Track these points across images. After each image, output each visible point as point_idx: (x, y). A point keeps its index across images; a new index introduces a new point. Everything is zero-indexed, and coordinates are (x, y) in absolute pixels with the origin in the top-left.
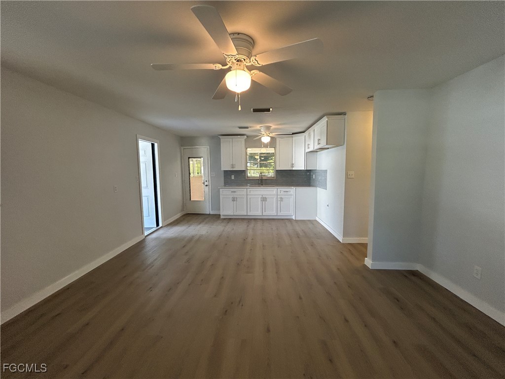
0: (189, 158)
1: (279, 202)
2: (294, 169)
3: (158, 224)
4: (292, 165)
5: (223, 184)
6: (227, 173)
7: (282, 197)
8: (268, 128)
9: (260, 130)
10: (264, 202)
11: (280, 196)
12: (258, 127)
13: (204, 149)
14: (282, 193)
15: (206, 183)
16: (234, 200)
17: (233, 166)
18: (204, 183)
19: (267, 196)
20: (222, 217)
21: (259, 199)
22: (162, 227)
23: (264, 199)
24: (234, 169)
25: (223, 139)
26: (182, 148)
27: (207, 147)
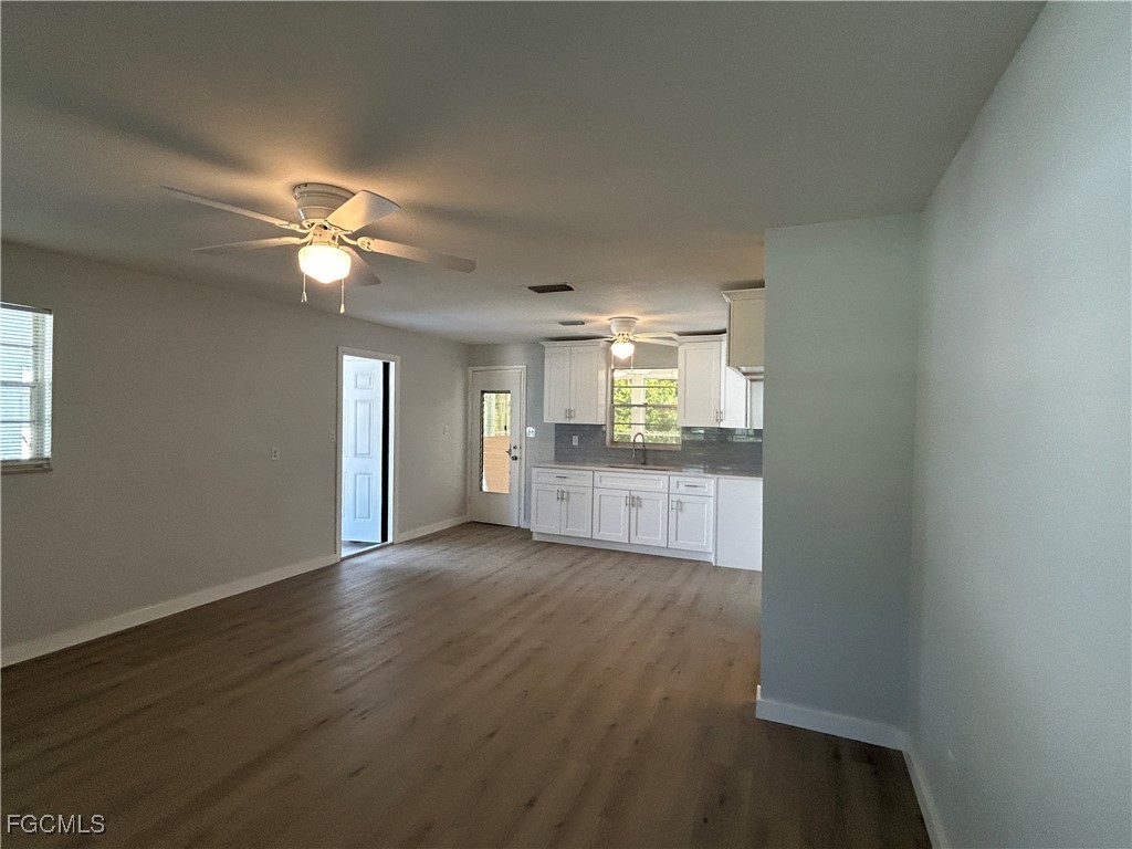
0: (483, 392)
1: (673, 514)
2: (722, 426)
3: (384, 537)
4: (719, 415)
5: (553, 458)
6: (564, 431)
7: (682, 499)
8: (627, 322)
9: (608, 328)
10: (634, 510)
11: (675, 498)
12: (604, 320)
13: (514, 372)
14: (682, 488)
15: (515, 453)
16: (562, 496)
17: (569, 414)
18: (509, 452)
19: (641, 495)
20: (535, 538)
21: (623, 500)
22: (392, 544)
23: (634, 502)
24: (572, 422)
25: (550, 348)
26: (470, 369)
27: (520, 366)
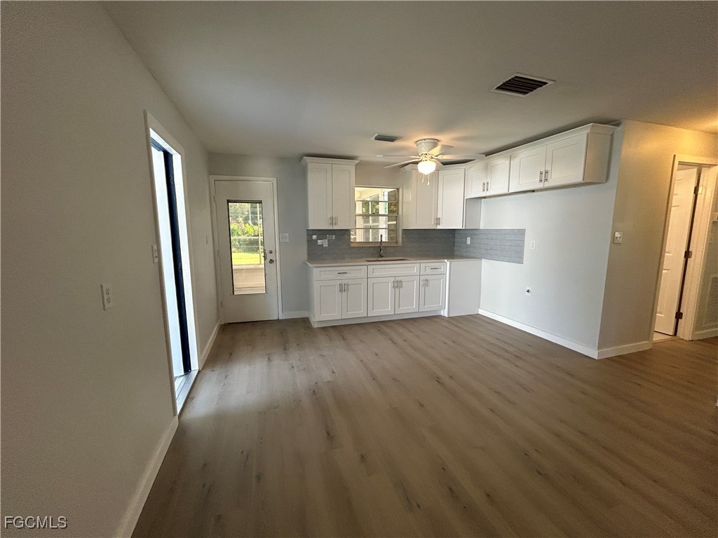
0: (228, 202)
2: (439, 227)
3: (187, 367)
4: (438, 221)
5: (306, 258)
7: (429, 278)
10: (398, 290)
11: (424, 278)
13: (265, 184)
14: (429, 271)
16: (343, 288)
17: (333, 220)
18: (265, 256)
20: (315, 325)
21: (390, 285)
23: (398, 285)
24: (335, 228)
25: (312, 163)
26: (213, 178)
27: (270, 179)
